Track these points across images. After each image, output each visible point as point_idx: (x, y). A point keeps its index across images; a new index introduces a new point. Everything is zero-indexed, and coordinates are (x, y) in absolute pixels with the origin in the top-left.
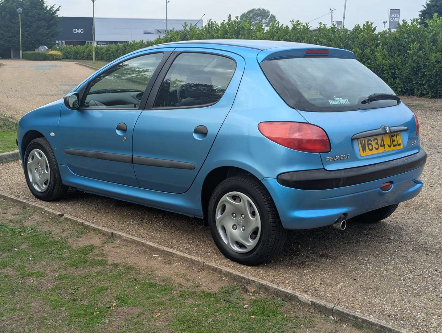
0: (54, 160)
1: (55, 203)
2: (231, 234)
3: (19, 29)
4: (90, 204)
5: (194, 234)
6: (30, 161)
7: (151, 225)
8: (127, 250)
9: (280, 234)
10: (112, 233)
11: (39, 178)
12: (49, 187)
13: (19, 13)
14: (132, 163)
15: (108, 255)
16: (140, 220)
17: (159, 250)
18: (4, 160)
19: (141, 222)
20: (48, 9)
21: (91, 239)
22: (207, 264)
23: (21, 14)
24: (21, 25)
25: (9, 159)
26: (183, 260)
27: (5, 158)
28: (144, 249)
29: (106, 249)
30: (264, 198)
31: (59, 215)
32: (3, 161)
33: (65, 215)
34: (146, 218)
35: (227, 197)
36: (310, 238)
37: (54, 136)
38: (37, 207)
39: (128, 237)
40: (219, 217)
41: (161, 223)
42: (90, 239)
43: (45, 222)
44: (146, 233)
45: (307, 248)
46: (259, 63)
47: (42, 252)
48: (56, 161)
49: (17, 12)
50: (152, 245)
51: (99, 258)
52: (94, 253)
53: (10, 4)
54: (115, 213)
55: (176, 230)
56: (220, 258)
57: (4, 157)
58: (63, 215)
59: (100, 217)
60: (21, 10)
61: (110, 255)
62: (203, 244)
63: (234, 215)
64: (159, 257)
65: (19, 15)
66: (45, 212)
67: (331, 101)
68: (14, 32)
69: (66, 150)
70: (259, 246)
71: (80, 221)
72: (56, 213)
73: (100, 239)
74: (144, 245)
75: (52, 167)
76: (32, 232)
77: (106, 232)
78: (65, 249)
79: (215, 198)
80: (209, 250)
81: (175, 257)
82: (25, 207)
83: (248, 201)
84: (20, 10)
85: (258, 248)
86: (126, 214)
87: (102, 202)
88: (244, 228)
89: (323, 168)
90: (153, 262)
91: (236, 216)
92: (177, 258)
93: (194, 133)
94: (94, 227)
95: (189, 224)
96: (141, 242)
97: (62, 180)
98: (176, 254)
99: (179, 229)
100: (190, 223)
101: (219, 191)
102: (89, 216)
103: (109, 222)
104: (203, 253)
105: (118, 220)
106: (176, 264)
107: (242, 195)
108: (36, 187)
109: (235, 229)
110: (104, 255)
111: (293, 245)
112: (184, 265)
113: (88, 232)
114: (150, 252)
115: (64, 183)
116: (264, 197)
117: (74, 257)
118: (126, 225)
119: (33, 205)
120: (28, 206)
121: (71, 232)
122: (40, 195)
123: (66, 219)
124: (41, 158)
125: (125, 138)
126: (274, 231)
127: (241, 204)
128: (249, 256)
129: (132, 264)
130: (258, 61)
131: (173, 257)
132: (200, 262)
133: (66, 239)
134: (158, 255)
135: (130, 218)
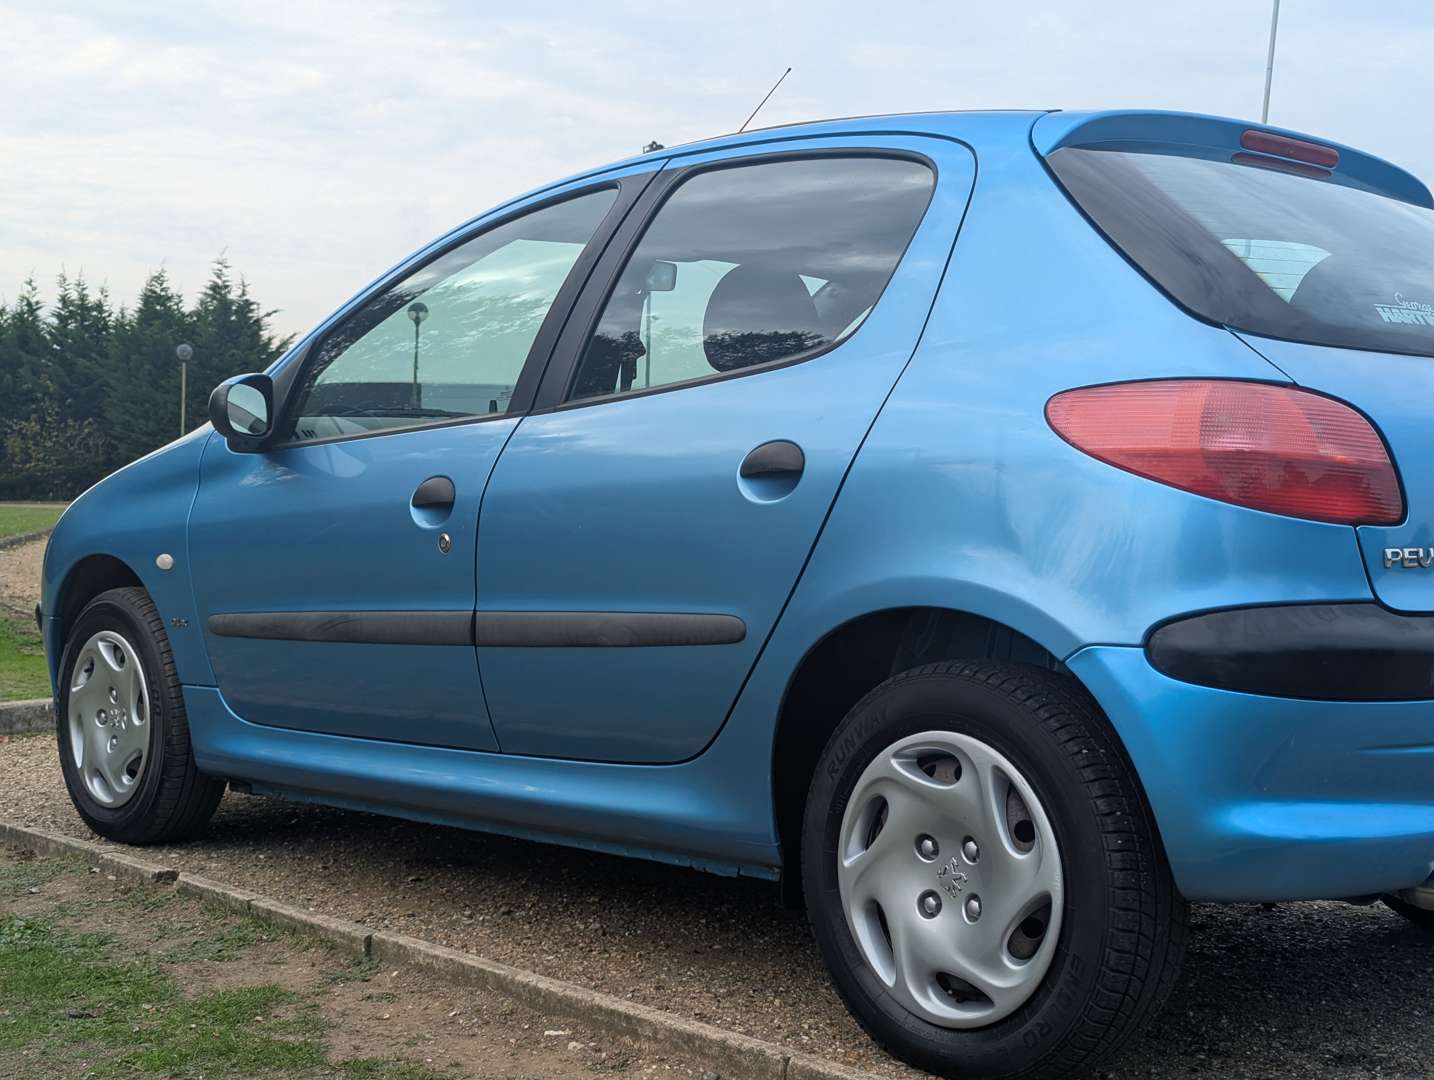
0: (167, 667)
1: (165, 851)
2: (913, 935)
3: (180, 409)
4: (307, 857)
5: (733, 963)
6: (80, 683)
7: (547, 929)
8: (426, 1009)
9: (1160, 929)
10: (369, 941)
11: (109, 751)
12: (142, 781)
13: (181, 358)
14: (474, 643)
15: (334, 1027)
16: (503, 909)
17: (570, 1005)
18: (19, 726)
19: (506, 917)
20: (274, 346)
21: (275, 966)
22: (803, 1067)
23: (185, 361)
24: (186, 396)
25: (40, 723)
26: (683, 1050)
27: (24, 720)
28: (507, 1004)
29: (333, 1005)
30: (1080, 752)
31: (159, 876)
32: (14, 730)
33: (181, 877)
34: (528, 905)
35: (890, 762)
36: (1264, 989)
37: (169, 567)
38: (76, 849)
39: (437, 953)
40: (852, 859)
41: (591, 921)
42: (271, 967)
43: (94, 905)
44: (523, 957)
45: (1262, 1028)
46: (1042, 154)
47: (43, 1010)
48: (175, 674)
49: (175, 354)
50: (540, 985)
51: (292, 1038)
52: (276, 1017)
53: (156, 331)
54: (401, 888)
55: (656, 947)
56: (859, 1059)
57: (19, 716)
58: (173, 876)
59: (337, 897)
60: (189, 349)
61: (345, 1027)
62: (777, 1002)
63: (928, 844)
64: (573, 1039)
65: (181, 365)
66: (106, 866)
67: (1387, 310)
68: (162, 419)
69: (217, 619)
70: (1056, 991)
71: (236, 896)
72: (146, 868)
73: (313, 965)
74: (503, 986)
75: (158, 699)
76: (27, 939)
77: (343, 935)
78: (149, 1002)
79: (836, 771)
80: (806, 1027)
81: (649, 1038)
82: (32, 852)
83: (998, 771)
84: (183, 350)
85: (1050, 1001)
86: (447, 891)
87: (356, 851)
88: (975, 904)
89: (1372, 597)
90: (543, 1060)
91: (936, 852)
92: (656, 1040)
93: (743, 475)
94: (292, 919)
95: (714, 928)
96: (494, 974)
97: (195, 751)
98: (650, 1024)
99: (667, 947)
100: (717, 925)
101: (855, 736)
102: (293, 894)
103: (371, 914)
104: (778, 1033)
105: (408, 910)
106: (650, 1071)
107: (970, 744)
108: (96, 788)
109: (932, 915)
110: (317, 1027)
111: (1191, 1014)
112: (690, 1072)
113: (266, 941)
114: (532, 1017)
115: (200, 762)
116: (1077, 744)
117: (178, 1032)
118: (441, 927)
119: (61, 843)
120: (44, 850)
121: (196, 939)
122: (107, 817)
123: (186, 892)
124: (121, 667)
125: (447, 538)
126: (1131, 913)
127: (963, 786)
128: (1005, 1042)
129: (440, 1066)
130: (1034, 150)
131: (636, 1036)
132: (767, 1060)
133: (165, 966)
134: (568, 1032)
135: (462, 905)
